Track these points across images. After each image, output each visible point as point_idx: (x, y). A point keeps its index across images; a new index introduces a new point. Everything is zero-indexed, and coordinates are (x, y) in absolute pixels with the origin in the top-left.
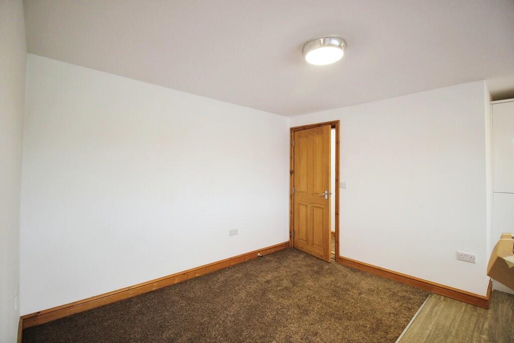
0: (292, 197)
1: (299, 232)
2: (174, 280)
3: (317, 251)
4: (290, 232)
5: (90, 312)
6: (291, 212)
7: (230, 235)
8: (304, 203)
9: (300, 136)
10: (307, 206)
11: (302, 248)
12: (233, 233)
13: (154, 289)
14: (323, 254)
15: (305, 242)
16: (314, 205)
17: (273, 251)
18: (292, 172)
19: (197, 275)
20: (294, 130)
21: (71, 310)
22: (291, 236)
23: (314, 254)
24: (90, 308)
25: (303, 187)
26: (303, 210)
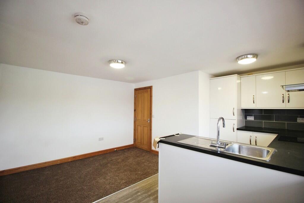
0: (135, 122)
1: (138, 139)
2: (69, 160)
3: (145, 147)
4: (134, 139)
5: (27, 171)
6: (134, 130)
7: (99, 140)
8: (140, 125)
9: (138, 93)
10: (141, 126)
11: (139, 147)
12: (101, 139)
13: (58, 163)
14: (147, 148)
15: (140, 143)
16: (144, 126)
17: (124, 148)
18: (135, 110)
19: (81, 158)
20: (136, 90)
21: (19, 170)
22: (134, 141)
23: (144, 149)
24: (27, 170)
25: (139, 117)
26: (139, 128)
